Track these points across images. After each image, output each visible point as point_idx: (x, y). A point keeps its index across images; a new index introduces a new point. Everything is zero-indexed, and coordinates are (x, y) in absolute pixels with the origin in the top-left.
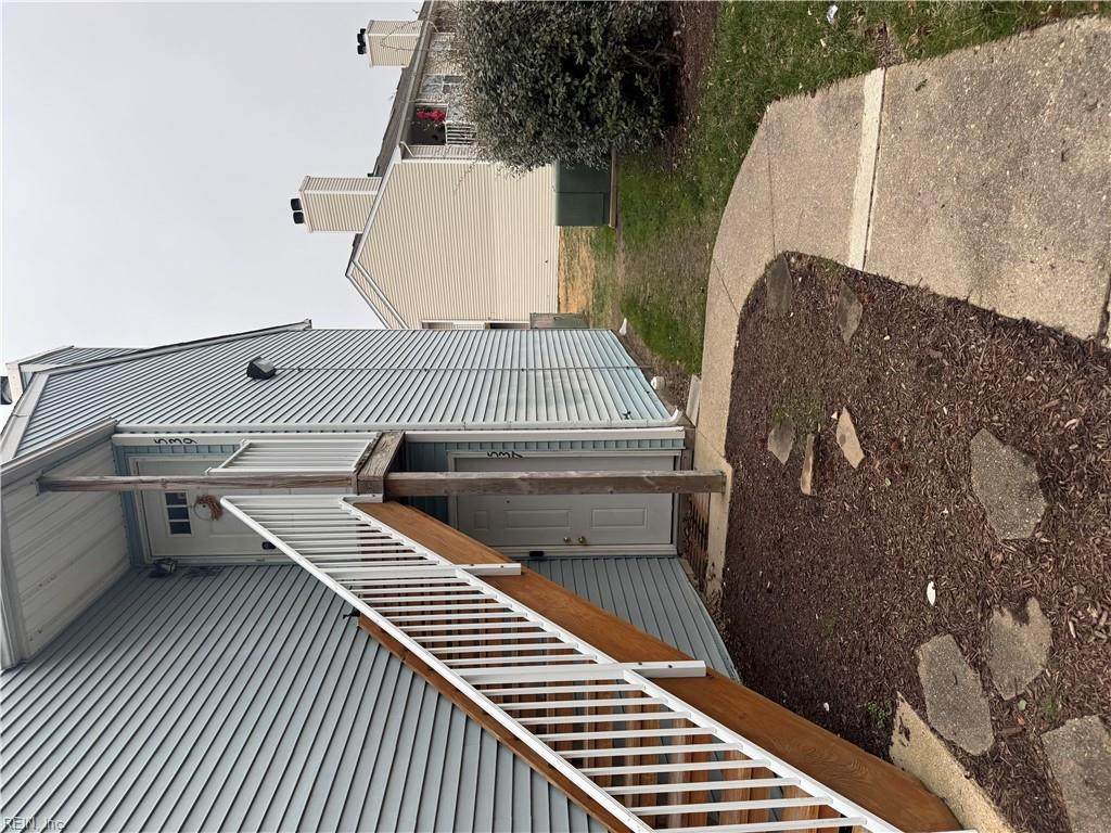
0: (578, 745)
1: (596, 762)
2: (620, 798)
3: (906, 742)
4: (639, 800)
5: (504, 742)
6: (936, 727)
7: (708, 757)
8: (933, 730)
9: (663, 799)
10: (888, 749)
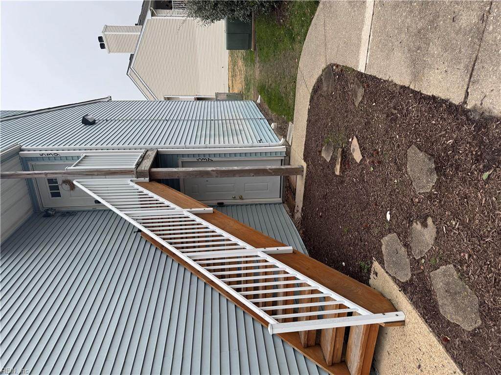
0: (239, 282)
1: (247, 289)
2: (257, 304)
3: (376, 277)
4: (265, 304)
5: (207, 283)
6: (388, 271)
7: (293, 286)
8: (387, 272)
9: (275, 303)
10: (368, 281)
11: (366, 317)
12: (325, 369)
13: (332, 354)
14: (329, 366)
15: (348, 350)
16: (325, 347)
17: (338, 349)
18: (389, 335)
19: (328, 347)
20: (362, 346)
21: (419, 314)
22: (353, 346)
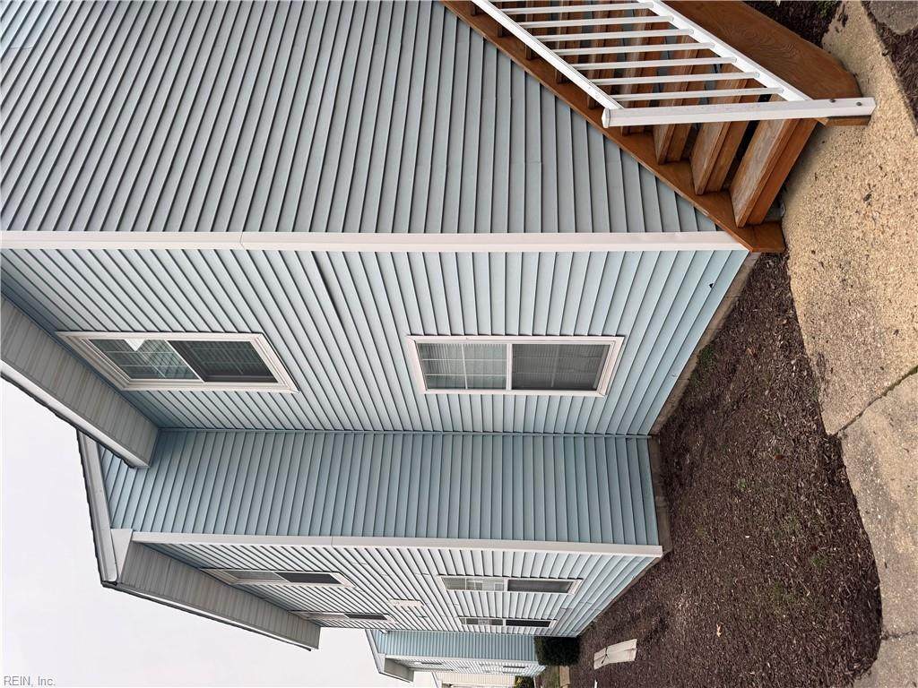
2: (585, 73)
3: (840, 28)
5: (489, 39)
6: (874, 12)
7: (664, 40)
8: (870, 15)
10: (822, 36)
11: (795, 105)
12: (690, 200)
13: (708, 174)
14: (698, 195)
15: (741, 169)
16: (699, 163)
17: (721, 168)
18: (830, 142)
19: (703, 162)
20: (770, 161)
21: (908, 101)
22: (751, 163)
